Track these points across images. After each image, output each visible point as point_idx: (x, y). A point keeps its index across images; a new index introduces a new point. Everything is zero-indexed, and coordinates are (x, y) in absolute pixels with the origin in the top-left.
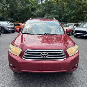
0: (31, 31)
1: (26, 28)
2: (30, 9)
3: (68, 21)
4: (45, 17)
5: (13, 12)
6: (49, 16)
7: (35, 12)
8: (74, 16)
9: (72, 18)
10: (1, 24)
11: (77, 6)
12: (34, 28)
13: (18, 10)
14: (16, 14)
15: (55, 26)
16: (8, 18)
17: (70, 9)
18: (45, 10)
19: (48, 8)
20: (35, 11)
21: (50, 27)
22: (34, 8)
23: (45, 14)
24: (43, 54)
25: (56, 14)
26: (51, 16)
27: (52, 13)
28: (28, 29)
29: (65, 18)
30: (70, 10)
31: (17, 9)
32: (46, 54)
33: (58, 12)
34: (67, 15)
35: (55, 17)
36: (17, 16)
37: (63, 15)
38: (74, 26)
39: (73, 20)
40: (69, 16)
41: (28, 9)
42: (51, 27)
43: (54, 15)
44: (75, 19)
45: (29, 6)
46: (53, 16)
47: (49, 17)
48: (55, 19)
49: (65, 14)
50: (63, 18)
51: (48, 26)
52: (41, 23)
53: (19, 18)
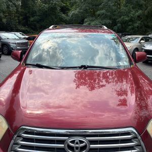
0: (52, 54)
1: (42, 49)
2: (59, 8)
3: (128, 30)
4: (85, 24)
5: (28, 15)
6: (92, 21)
7: (67, 15)
8: (139, 22)
9: (136, 25)
10: (3, 37)
11: (144, 3)
12: (60, 49)
13: (36, 11)
14: (32, 19)
15: (103, 43)
16: (18, 26)
17: (133, 8)
18: (86, 10)
19: (91, 6)
20: (68, 13)
21: (93, 46)
22: (65, 7)
23: (86, 18)
24: (73, 142)
25: (105, 17)
26: (97, 22)
27: (99, 15)
28: (46, 50)
29: (123, 25)
30: (132, 10)
31: (35, 9)
32: (81, 142)
33: (109, 14)
34: (127, 19)
35: (103, 23)
36: (35, 23)
37: (119, 19)
38: (142, 41)
39: (137, 29)
40: (130, 21)
41: (55, 8)
42: (96, 47)
43: (102, 20)
44: (141, 27)
45: (55, 4)
46: (100, 21)
47: (93, 23)
48: (105, 28)
49: (122, 17)
50: (119, 25)
51: (90, 44)
52: (76, 39)
53: (38, 25)
